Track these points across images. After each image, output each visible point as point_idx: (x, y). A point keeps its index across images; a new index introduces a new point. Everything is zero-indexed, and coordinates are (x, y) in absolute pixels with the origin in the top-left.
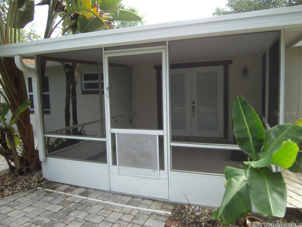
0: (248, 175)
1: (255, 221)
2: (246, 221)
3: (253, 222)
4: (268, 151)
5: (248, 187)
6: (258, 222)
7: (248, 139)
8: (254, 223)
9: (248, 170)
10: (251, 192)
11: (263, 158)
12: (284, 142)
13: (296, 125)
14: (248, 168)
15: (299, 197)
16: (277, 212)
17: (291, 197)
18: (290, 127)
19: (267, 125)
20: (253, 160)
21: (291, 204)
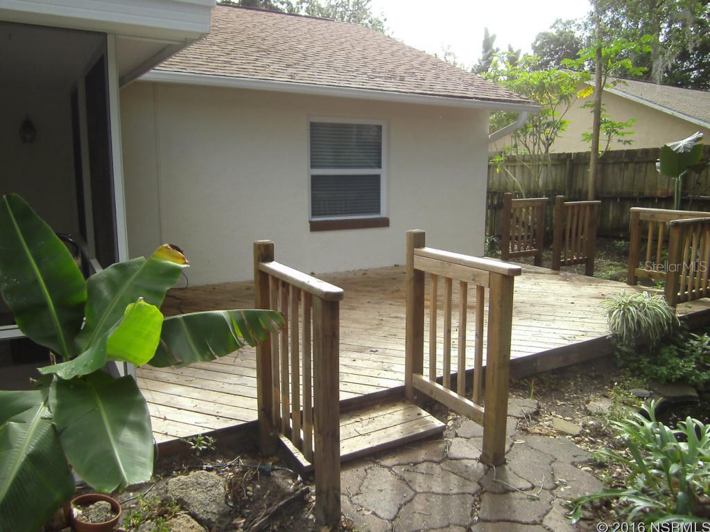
0: (53, 401)
1: (92, 503)
2: (71, 512)
3: (88, 506)
4: (99, 330)
5: (57, 433)
6: (101, 502)
7: (44, 306)
8: (91, 509)
9: (51, 389)
10: (67, 443)
11: (87, 350)
12: (130, 307)
13: (153, 261)
14: (52, 385)
15: (180, 414)
16: (134, 474)
17: (165, 419)
18: (143, 265)
19: (94, 263)
20: (64, 359)
21: (166, 434)
